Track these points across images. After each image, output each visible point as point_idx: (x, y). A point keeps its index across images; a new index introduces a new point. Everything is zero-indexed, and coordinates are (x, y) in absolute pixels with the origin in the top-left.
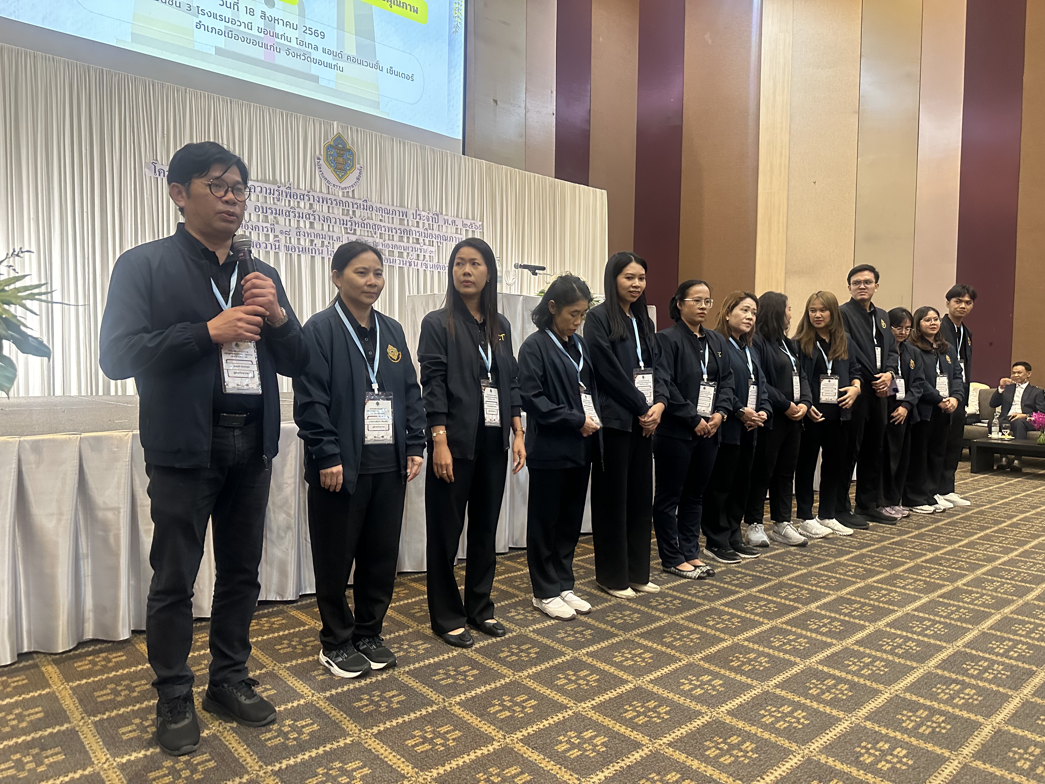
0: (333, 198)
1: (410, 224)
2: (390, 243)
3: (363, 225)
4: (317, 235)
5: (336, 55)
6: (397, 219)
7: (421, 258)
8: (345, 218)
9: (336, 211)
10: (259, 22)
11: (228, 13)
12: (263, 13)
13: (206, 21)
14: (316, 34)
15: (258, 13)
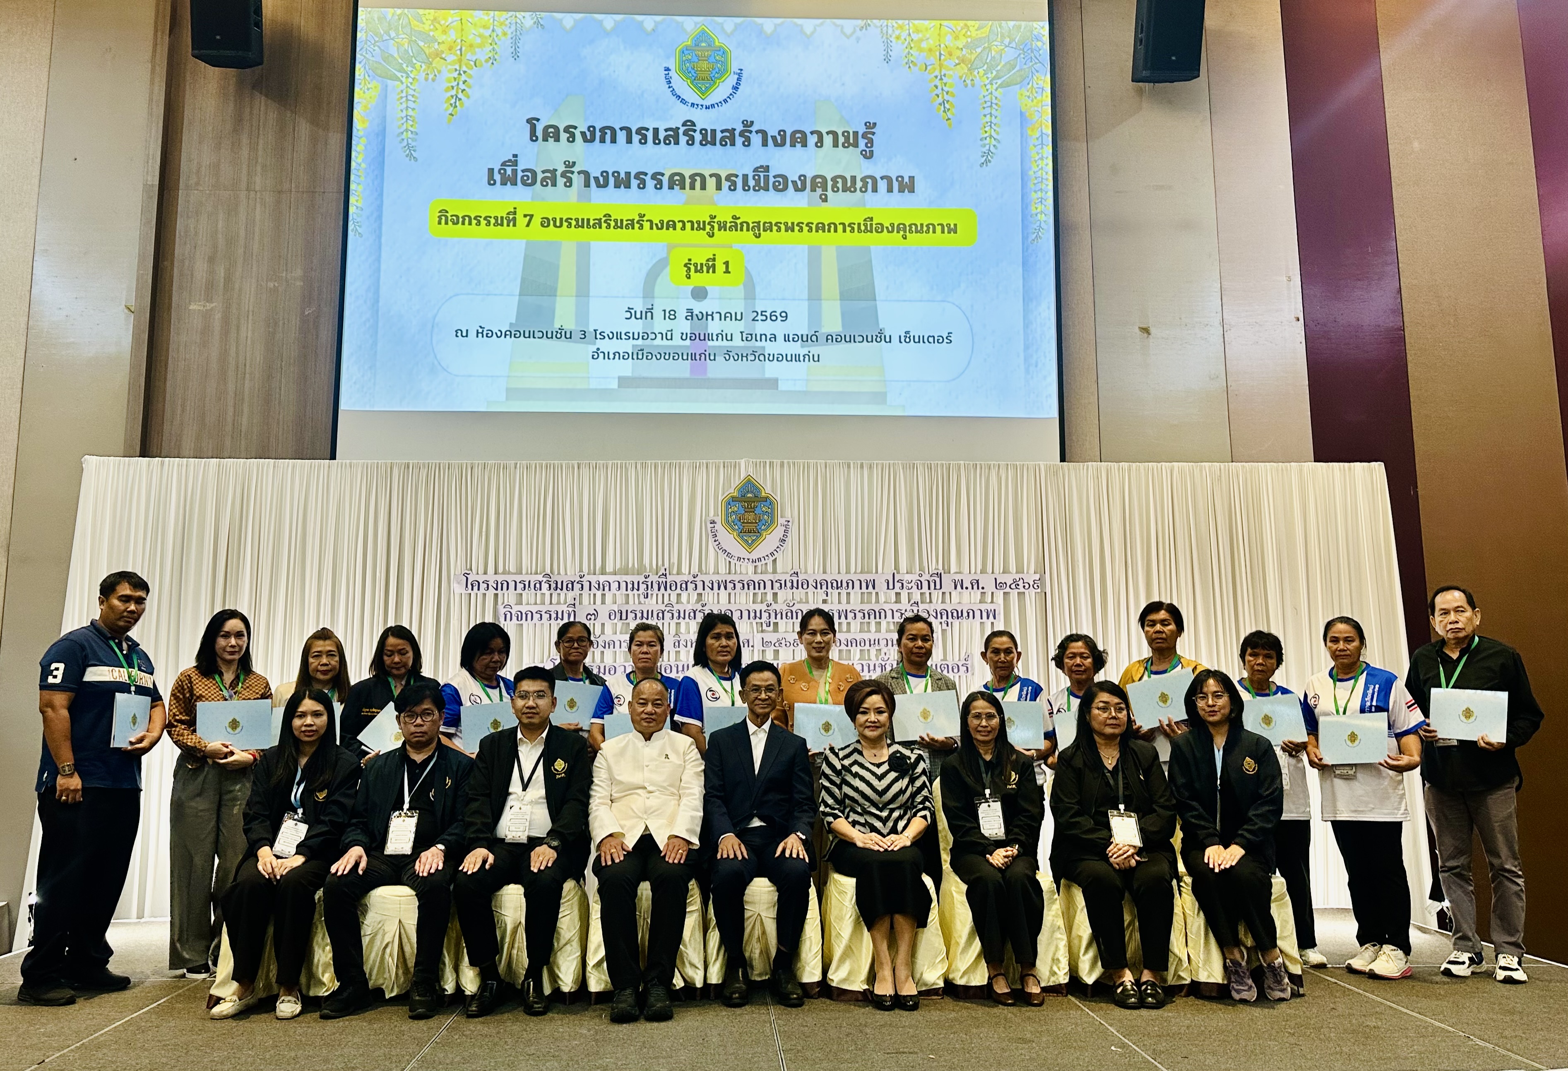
0: (737, 578)
1: (882, 599)
3: (790, 615)
5: (805, 339)
8: (759, 607)
9: (742, 599)
10: (683, 326)
11: (636, 326)
12: (690, 311)
13: (606, 346)
14: (773, 317)
15: (682, 314)
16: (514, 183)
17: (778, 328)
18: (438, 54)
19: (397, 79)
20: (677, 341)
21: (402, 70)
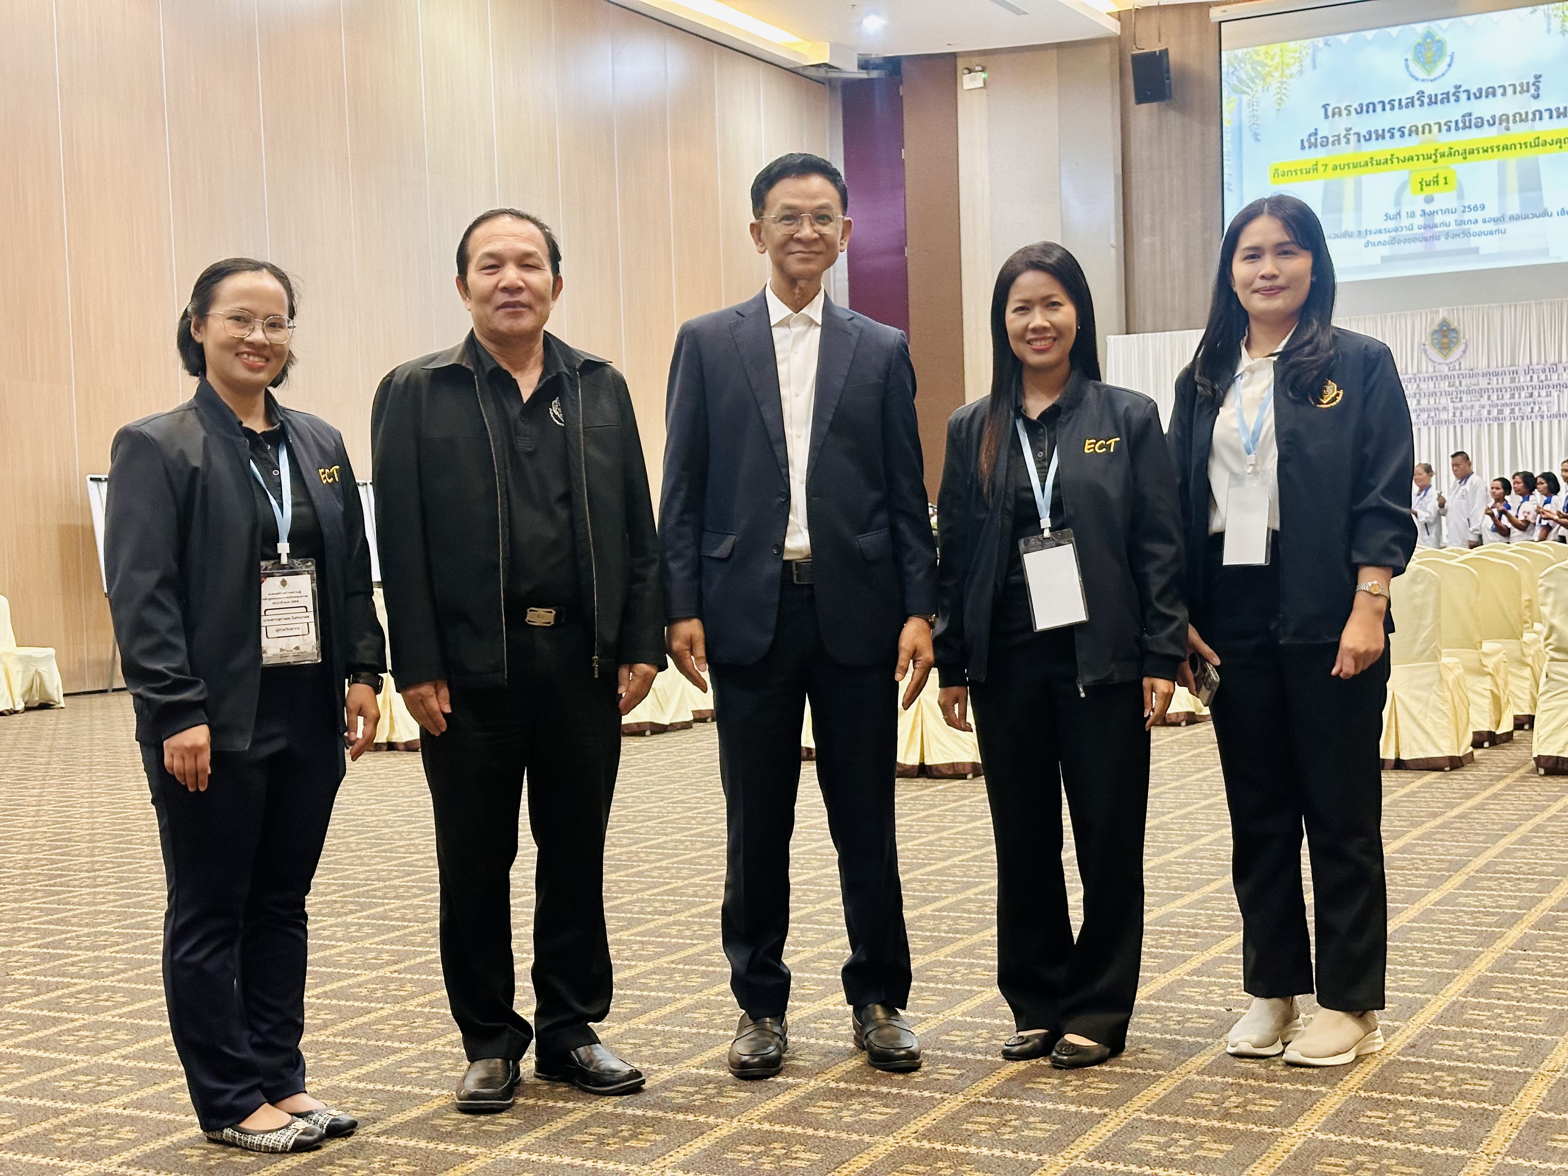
0: (1438, 374)
1: (1522, 380)
2: (1499, 402)
3: (1469, 392)
4: (1423, 410)
5: (1496, 220)
6: (1507, 379)
7: (1536, 409)
8: (1451, 389)
9: (1442, 385)
10: (1419, 221)
11: (1391, 224)
12: (1424, 211)
13: (1373, 238)
14: (1475, 208)
15: (1418, 213)
16: (1316, 146)
17: (1479, 215)
18: (1269, 74)
19: (1247, 93)
20: (1416, 231)
21: (1248, 87)
